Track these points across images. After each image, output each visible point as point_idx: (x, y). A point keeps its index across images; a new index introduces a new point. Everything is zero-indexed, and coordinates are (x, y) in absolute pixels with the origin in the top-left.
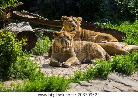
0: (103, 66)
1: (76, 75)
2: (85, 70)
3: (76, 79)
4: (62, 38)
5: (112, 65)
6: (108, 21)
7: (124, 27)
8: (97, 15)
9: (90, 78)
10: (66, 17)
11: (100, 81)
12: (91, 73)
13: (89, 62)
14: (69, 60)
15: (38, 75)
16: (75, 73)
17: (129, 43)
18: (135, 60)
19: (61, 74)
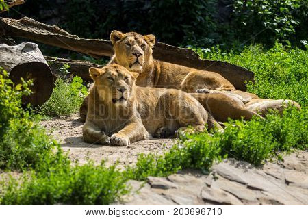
0: (201, 144)
1: (142, 164)
2: (160, 153)
3: (140, 172)
4: (112, 79)
5: (221, 142)
6: (215, 44)
7: (250, 57)
8: (190, 30)
9: (171, 170)
10: (120, 33)
11: (193, 178)
12: (175, 160)
14: (125, 128)
15: (56, 161)
16: (138, 160)
17: (259, 93)
18: (272, 132)
19: (107, 160)
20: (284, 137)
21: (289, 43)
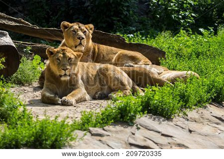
0: (127, 104)
1: (85, 119)
2: (98, 111)
3: (84, 125)
4: (59, 60)
5: (142, 102)
6: (137, 31)
7: (162, 40)
8: (119, 21)
9: (106, 123)
10: (68, 23)
11: (122, 128)
12: (109, 115)
13: (105, 97)
14: (72, 93)
15: (22, 117)
16: (82, 115)
17: (169, 66)
18: (179, 95)
19: (59, 116)
20: (188, 99)
21: (190, 30)
